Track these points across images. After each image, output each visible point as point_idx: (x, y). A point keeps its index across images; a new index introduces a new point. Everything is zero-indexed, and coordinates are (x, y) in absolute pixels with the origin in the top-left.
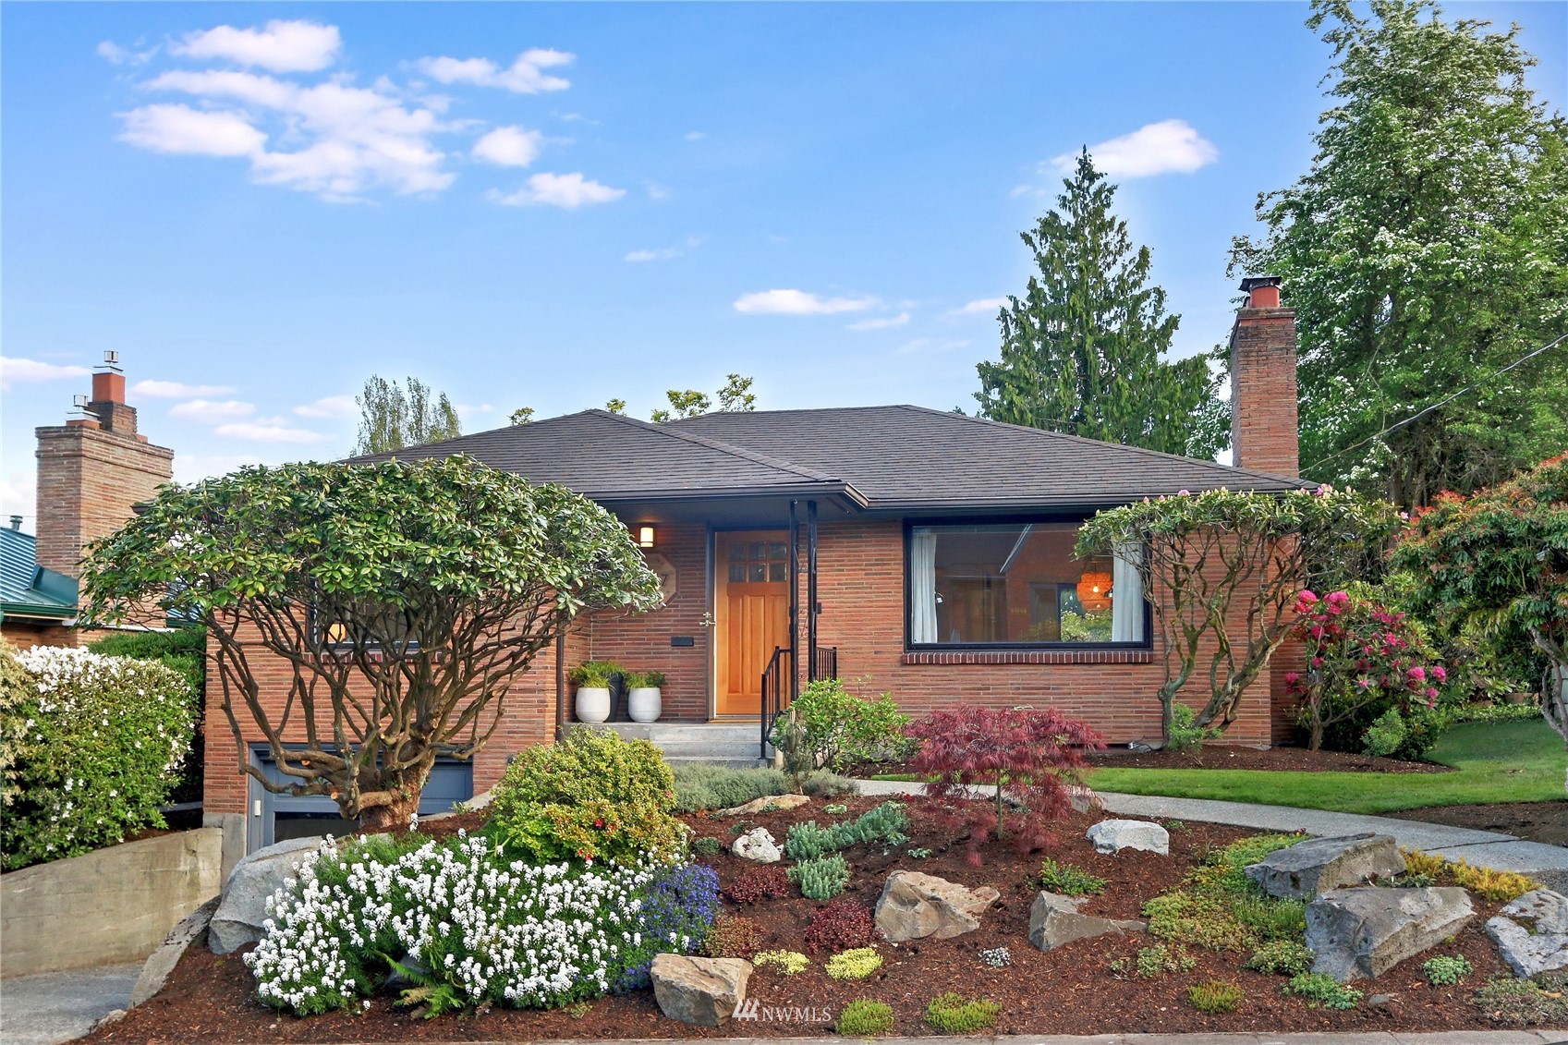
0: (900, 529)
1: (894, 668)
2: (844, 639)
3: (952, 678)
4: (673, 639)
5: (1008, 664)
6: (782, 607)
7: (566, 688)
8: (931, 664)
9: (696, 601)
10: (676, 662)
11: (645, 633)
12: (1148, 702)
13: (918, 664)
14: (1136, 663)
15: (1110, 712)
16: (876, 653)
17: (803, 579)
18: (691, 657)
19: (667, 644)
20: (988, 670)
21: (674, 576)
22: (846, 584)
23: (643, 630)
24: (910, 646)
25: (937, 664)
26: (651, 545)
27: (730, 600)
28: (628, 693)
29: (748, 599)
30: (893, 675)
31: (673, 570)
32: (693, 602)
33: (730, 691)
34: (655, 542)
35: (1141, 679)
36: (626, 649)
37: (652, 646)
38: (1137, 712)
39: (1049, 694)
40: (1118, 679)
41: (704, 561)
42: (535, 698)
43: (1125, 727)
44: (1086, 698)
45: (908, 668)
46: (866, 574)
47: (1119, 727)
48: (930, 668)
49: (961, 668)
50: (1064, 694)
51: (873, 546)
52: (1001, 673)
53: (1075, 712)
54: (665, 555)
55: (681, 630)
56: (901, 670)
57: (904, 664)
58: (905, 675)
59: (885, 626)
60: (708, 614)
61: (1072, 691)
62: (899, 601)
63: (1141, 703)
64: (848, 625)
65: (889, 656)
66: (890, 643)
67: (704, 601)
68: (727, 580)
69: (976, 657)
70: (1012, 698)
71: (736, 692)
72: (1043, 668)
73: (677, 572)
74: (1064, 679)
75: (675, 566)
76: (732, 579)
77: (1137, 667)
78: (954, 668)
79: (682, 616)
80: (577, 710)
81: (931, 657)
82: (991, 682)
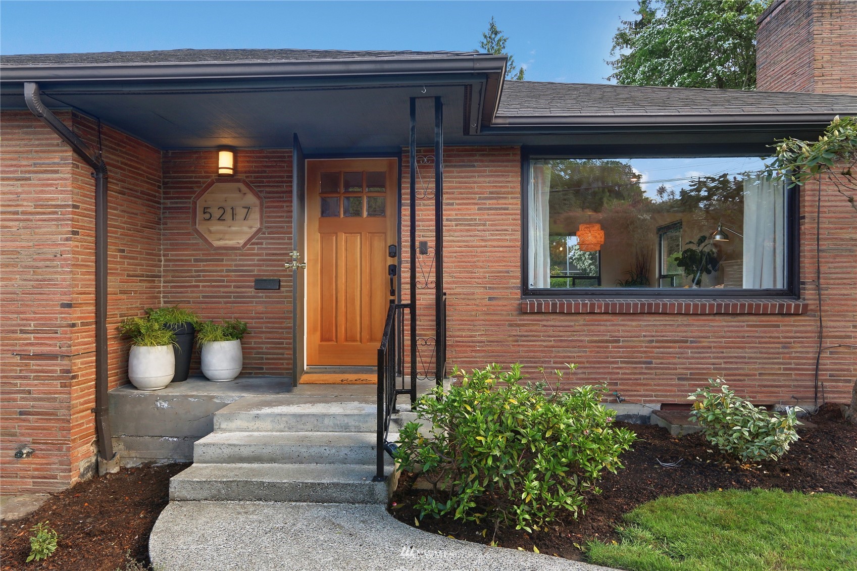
0: (518, 158)
1: (510, 318)
2: (454, 282)
3: (577, 328)
4: (257, 281)
5: (642, 313)
6: (380, 247)
7: (113, 346)
8: (554, 313)
9: (283, 239)
10: (260, 308)
11: (224, 273)
12: (798, 358)
13: (539, 313)
14: (789, 314)
15: (755, 369)
16: (490, 299)
17: (406, 212)
18: (278, 303)
19: (251, 288)
20: (619, 320)
21: (257, 209)
22: (456, 220)
23: (222, 271)
24: (526, 291)
25: (562, 313)
26: (230, 172)
27: (322, 238)
28: (201, 348)
29: (343, 236)
30: (511, 325)
31: (257, 202)
32: (279, 239)
33: (322, 340)
34: (235, 168)
35: (791, 331)
36: (202, 292)
37: (232, 289)
38: (785, 369)
39: (688, 348)
40: (765, 332)
41: (291, 192)
42: (57, 366)
43: (772, 386)
44: (727, 353)
45: (526, 317)
46: (479, 209)
47: (765, 386)
48: (552, 317)
49: (587, 317)
50: (703, 348)
51: (488, 176)
52: (632, 324)
53: (714, 369)
54: (247, 184)
55: (267, 271)
56: (519, 320)
57: (522, 311)
58: (523, 325)
59: (501, 269)
60: (295, 254)
61: (712, 345)
62: (516, 240)
63: (790, 358)
64: (459, 267)
65: (505, 303)
66: (507, 288)
67: (290, 238)
68: (318, 213)
69: (607, 305)
70: (645, 352)
71: (329, 340)
72: (680, 318)
73: (261, 205)
74: (701, 331)
75: (259, 197)
76: (324, 213)
77: (787, 319)
78: (579, 318)
79: (267, 255)
80: (130, 375)
81: (554, 305)
82: (621, 334)
